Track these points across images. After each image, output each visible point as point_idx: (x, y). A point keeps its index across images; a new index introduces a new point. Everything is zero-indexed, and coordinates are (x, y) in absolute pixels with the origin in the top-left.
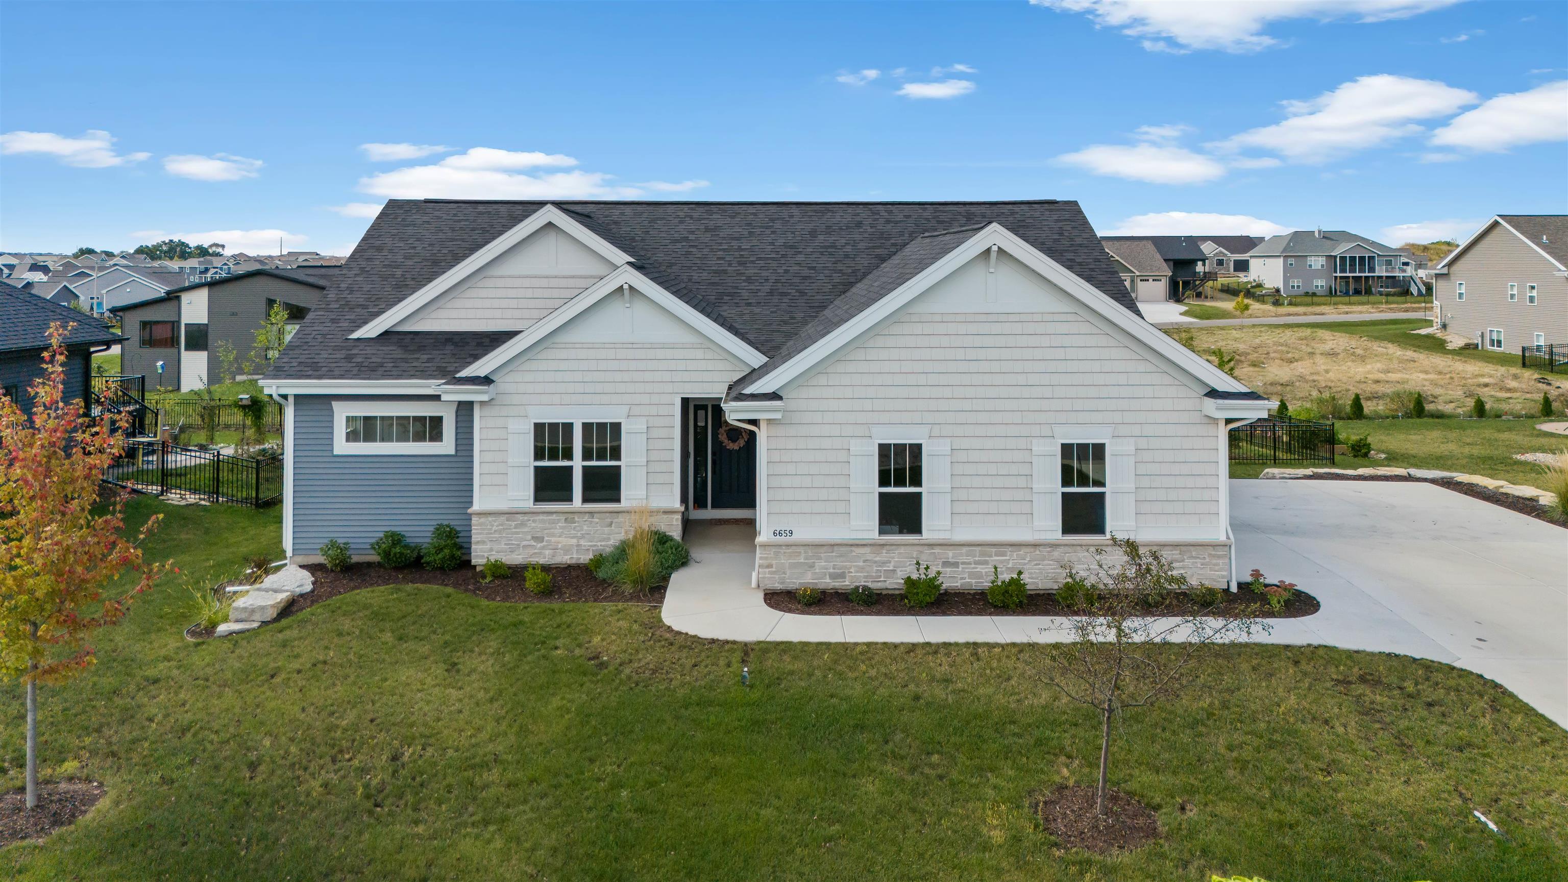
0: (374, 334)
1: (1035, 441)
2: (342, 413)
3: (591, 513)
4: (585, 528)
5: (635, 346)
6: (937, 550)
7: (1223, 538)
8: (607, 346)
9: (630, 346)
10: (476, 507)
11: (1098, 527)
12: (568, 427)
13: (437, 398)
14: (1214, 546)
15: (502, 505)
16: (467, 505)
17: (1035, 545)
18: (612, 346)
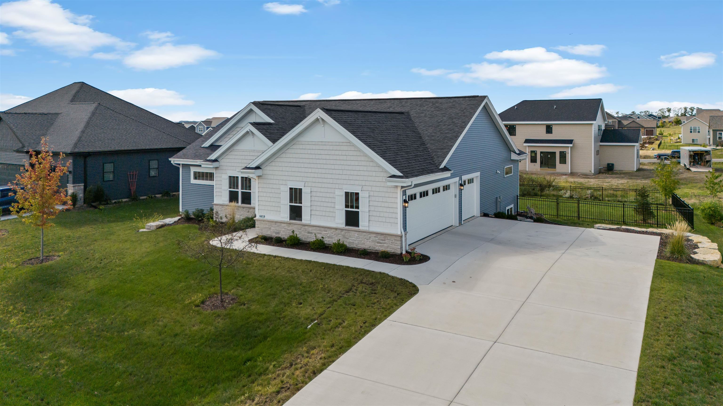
0: (207, 146)
1: (336, 190)
2: (193, 170)
3: (243, 208)
4: (242, 212)
5: (255, 151)
6: (306, 227)
7: (399, 233)
8: (247, 151)
9: (253, 151)
10: (215, 202)
11: (357, 224)
12: (237, 177)
13: (200, 166)
14: (396, 236)
15: (221, 203)
16: (212, 202)
17: (336, 229)
18: (248, 151)
